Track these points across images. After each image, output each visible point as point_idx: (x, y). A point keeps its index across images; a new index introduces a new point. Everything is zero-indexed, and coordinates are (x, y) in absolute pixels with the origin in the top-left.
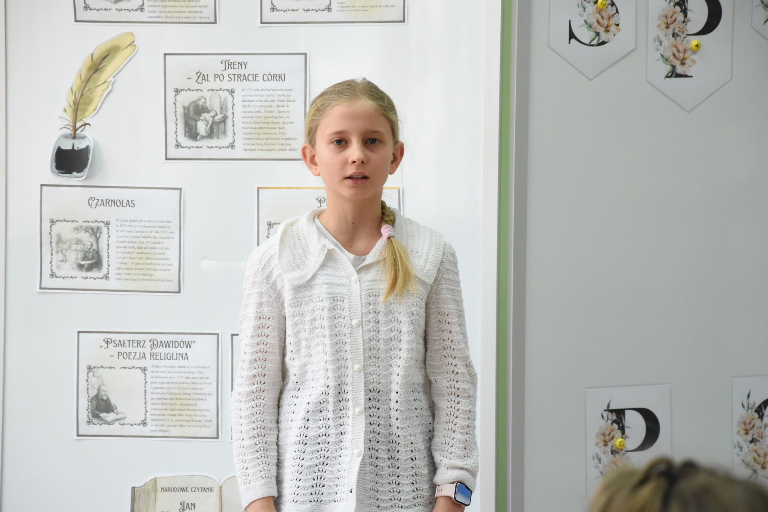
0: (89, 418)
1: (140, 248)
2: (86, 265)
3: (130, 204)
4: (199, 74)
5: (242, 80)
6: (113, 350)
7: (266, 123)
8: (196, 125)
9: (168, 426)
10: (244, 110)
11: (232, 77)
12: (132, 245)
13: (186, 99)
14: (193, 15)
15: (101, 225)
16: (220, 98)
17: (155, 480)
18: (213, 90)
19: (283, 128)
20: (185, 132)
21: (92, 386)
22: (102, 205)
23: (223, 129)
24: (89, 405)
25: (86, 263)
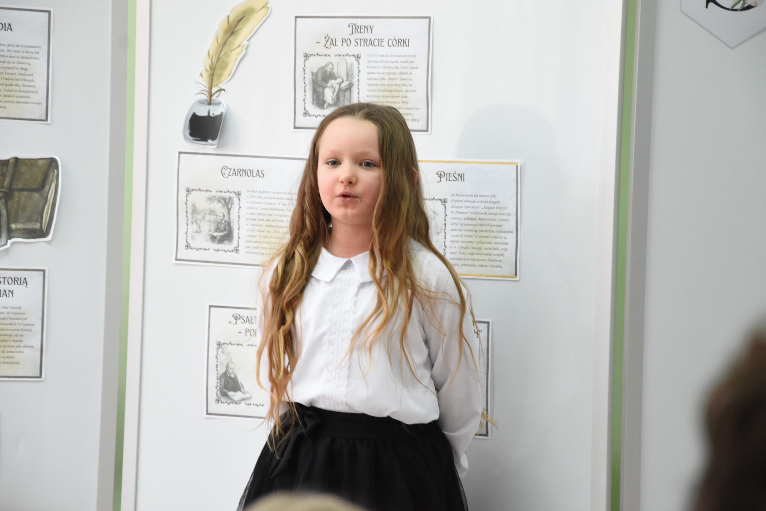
0: (217, 395)
1: (268, 220)
2: (218, 237)
3: (260, 174)
4: (327, 38)
5: (368, 45)
6: (241, 326)
7: (389, 91)
8: (323, 92)
10: (369, 76)
11: (359, 42)
12: (261, 217)
13: (315, 64)
15: (233, 195)
16: (347, 64)
18: (340, 56)
19: (406, 97)
20: (313, 100)
21: (221, 363)
22: (234, 175)
23: (348, 97)
24: (218, 383)
25: (218, 234)
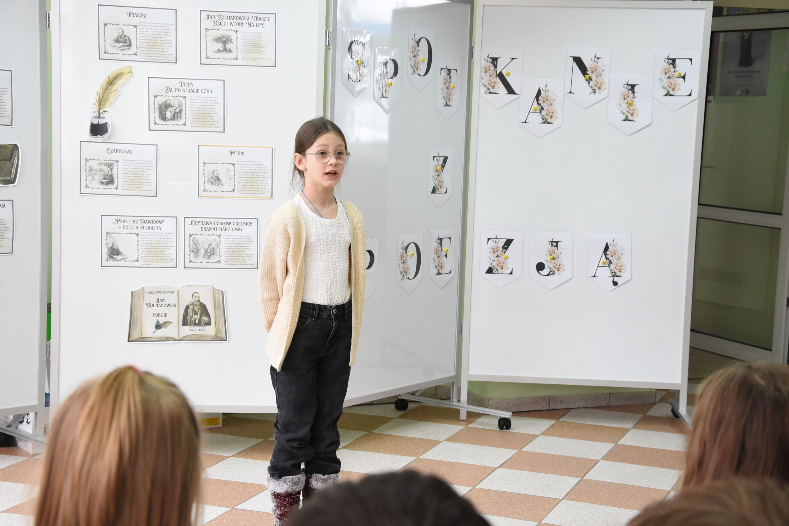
1: (135, 174)
3: (130, 152)
4: (167, 88)
5: (190, 92)
6: (120, 224)
7: (203, 113)
8: (165, 114)
9: (150, 262)
10: (191, 107)
11: (185, 90)
12: (130, 172)
13: (160, 100)
14: (164, 58)
15: (114, 162)
17: (144, 288)
19: (212, 116)
21: (109, 242)
22: (114, 152)
23: (180, 116)
24: (107, 252)
25: (106, 181)
